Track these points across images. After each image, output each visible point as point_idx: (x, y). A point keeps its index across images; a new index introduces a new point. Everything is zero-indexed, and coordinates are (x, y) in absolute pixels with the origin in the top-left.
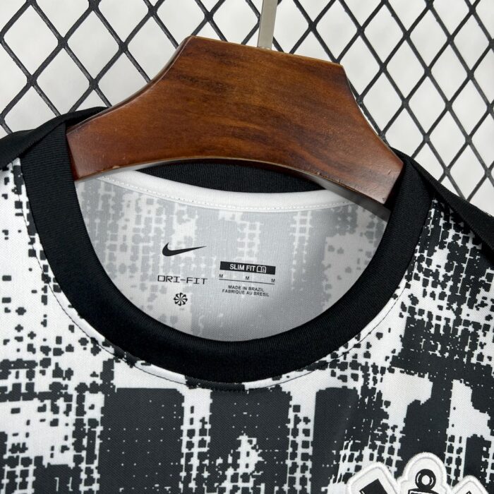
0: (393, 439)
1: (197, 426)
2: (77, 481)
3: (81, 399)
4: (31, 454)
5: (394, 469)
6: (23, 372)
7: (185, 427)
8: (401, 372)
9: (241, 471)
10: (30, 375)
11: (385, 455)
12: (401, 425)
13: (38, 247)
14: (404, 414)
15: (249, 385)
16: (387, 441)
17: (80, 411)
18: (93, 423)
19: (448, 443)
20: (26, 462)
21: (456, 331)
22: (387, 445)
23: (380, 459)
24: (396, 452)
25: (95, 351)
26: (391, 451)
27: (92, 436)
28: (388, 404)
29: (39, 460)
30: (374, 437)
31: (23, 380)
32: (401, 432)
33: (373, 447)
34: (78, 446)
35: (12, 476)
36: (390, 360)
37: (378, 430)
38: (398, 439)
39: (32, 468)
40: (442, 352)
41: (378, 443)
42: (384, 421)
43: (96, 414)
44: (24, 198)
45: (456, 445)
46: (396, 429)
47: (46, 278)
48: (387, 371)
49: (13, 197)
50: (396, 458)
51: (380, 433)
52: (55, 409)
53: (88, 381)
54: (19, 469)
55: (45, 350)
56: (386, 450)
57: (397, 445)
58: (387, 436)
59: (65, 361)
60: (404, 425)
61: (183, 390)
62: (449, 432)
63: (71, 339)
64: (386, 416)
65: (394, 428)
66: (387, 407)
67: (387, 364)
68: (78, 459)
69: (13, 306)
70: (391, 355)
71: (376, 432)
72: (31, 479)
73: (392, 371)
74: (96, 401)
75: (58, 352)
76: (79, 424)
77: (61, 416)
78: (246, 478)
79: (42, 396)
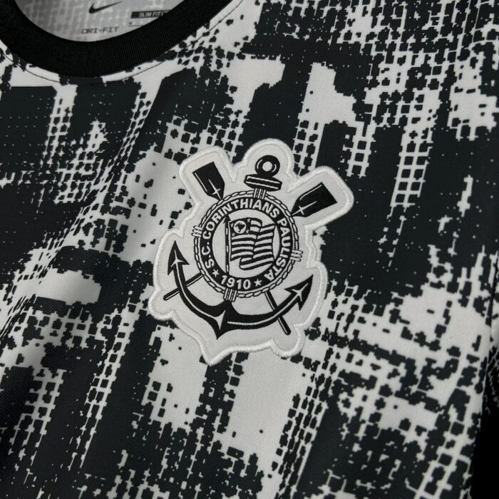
0: (236, 124)
1: (62, 114)
5: (233, 154)
7: (54, 115)
8: (252, 58)
9: (88, 150)
11: (225, 140)
12: (246, 110)
14: (250, 99)
15: (106, 79)
16: (228, 126)
19: (299, 129)
21: (320, 13)
22: (229, 130)
23: (219, 143)
24: (237, 137)
26: (232, 136)
28: (234, 89)
30: (215, 121)
32: (245, 117)
33: (212, 131)
36: (241, 46)
37: (220, 115)
38: (240, 125)
40: (301, 34)
41: (219, 127)
42: (228, 106)
45: (310, 131)
46: (240, 115)
48: (236, 58)
50: (236, 143)
51: (222, 118)
56: (227, 135)
57: (239, 130)
58: (230, 121)
60: (249, 109)
61: (57, 86)
62: (302, 117)
64: (231, 101)
65: (238, 113)
66: (232, 92)
67: (237, 50)
70: (242, 42)
71: (217, 116)
73: (241, 57)
78: (90, 156)
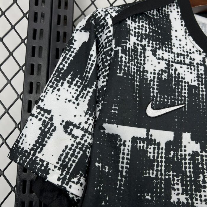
2: (199, 91)
3: (198, 67)
4: (186, 80)
6: (182, 57)
10: (184, 58)
13: (183, 23)
17: (198, 71)
18: (202, 74)
20: (185, 82)
25: (200, 54)
27: (202, 78)
29: (188, 83)
31: (182, 59)
34: (198, 80)
35: (182, 86)
39: (186, 85)
43: (202, 72)
44: (179, 10)
47: (186, 32)
49: (176, 10)
52: (191, 69)
53: (199, 62)
54: (183, 84)
55: (187, 52)
59: (192, 56)
63: (193, 50)
68: (199, 84)
69: (178, 39)
72: (187, 88)
74: (202, 68)
75: (190, 53)
76: (198, 74)
77: (193, 71)
79: (188, 65)
